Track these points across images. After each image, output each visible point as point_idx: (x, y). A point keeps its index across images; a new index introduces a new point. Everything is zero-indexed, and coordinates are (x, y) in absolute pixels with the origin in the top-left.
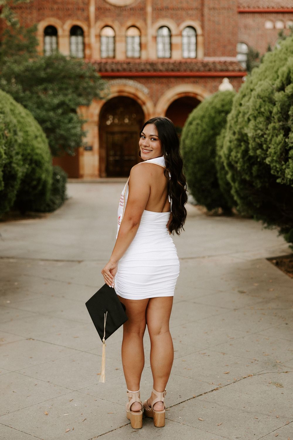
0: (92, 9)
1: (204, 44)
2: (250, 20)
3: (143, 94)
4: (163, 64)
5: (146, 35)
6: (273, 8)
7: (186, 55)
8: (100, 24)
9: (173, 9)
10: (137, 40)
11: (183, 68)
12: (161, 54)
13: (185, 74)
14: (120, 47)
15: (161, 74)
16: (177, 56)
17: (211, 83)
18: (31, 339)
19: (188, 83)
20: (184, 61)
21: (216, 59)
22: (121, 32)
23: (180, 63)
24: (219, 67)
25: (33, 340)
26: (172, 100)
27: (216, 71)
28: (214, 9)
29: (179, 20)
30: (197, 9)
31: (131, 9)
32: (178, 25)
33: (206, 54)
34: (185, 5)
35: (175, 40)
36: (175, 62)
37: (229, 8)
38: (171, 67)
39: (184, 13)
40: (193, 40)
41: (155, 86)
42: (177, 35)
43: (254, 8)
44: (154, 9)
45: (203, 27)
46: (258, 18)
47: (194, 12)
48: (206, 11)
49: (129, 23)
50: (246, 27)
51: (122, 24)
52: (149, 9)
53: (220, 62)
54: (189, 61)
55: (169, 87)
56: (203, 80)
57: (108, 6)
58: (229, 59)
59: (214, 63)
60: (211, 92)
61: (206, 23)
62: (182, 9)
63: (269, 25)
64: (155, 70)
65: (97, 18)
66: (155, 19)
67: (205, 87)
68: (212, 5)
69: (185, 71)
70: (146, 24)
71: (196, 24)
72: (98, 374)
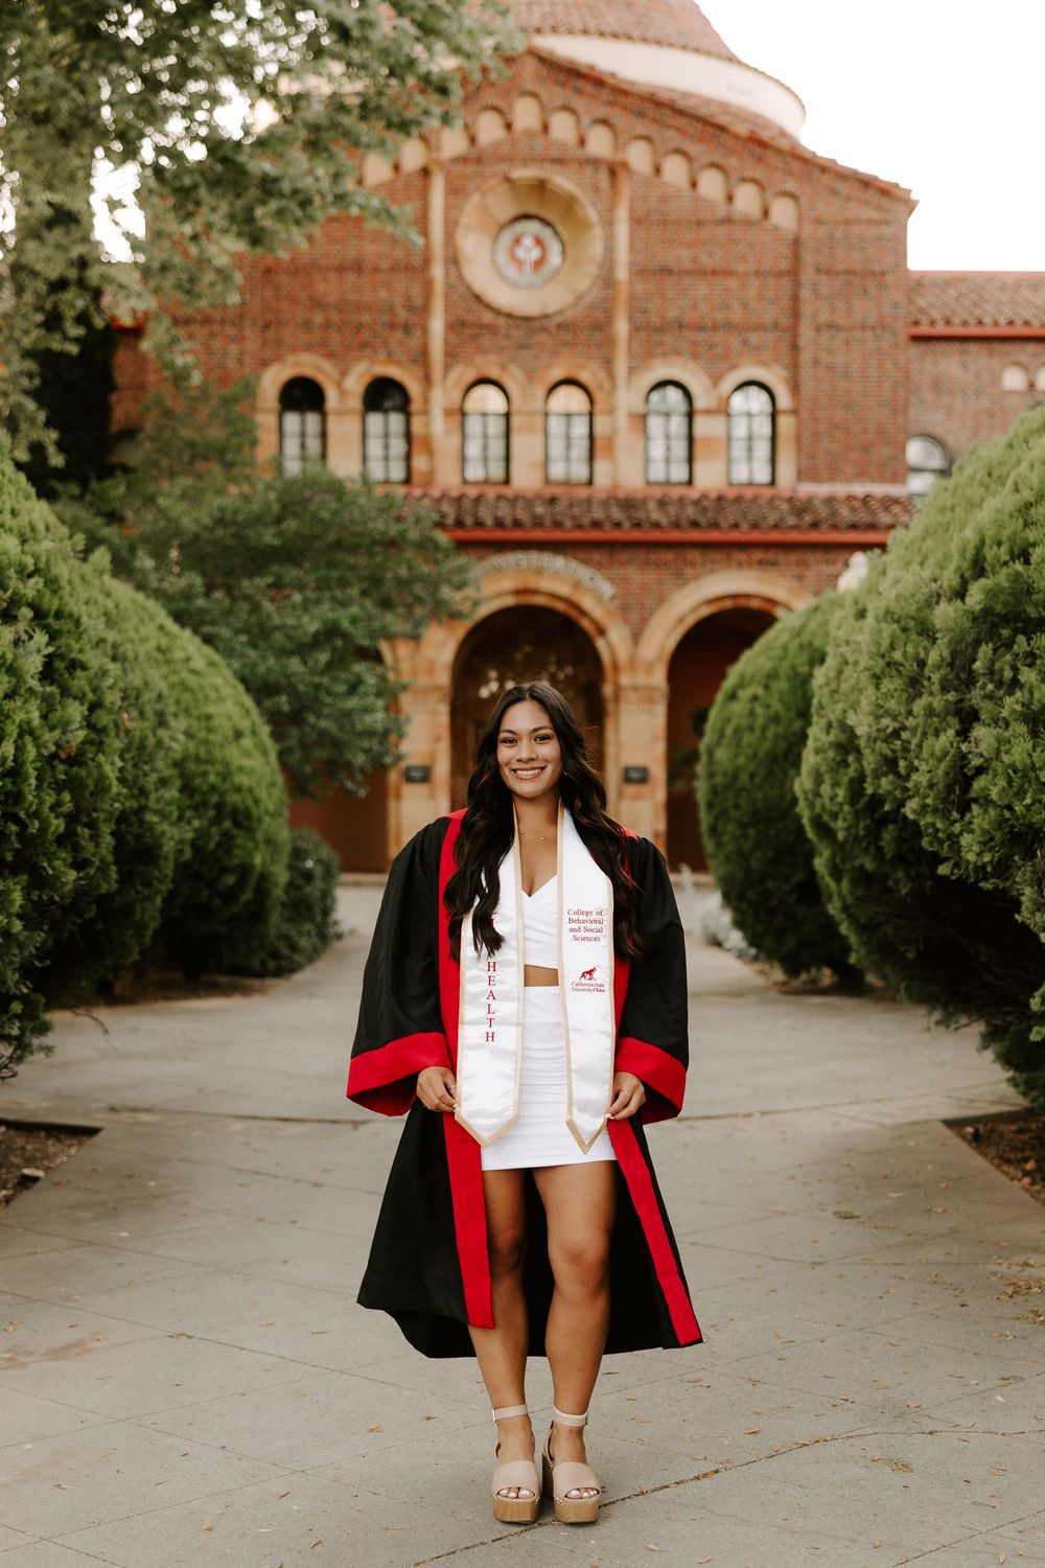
0: (437, 325)
1: (798, 439)
2: (950, 364)
3: (599, 599)
4: (662, 503)
5: (611, 411)
6: (1027, 323)
7: (741, 474)
8: (463, 373)
9: (700, 328)
10: (580, 428)
11: (730, 515)
12: (657, 472)
13: (735, 536)
14: (526, 448)
15: (655, 535)
16: (709, 478)
17: (818, 566)
18: (182, 1335)
19: (740, 565)
20: (731, 493)
21: (840, 489)
22: (528, 398)
23: (721, 499)
24: (845, 513)
25: (189, 1337)
26: (690, 621)
27: (835, 527)
28: (831, 326)
29: (716, 364)
30: (776, 326)
31: (560, 326)
32: (716, 381)
33: (801, 475)
34: (737, 315)
35: (702, 426)
36: (704, 496)
37: (880, 326)
38: (690, 512)
39: (734, 341)
40: (763, 427)
41: (636, 574)
42: (708, 412)
43: (965, 323)
44: (636, 329)
45: (795, 387)
46: (978, 357)
47: (769, 337)
48: (806, 333)
49: (557, 373)
50: (937, 385)
51: (531, 376)
52: (622, 327)
53: (850, 498)
54: (749, 493)
55: (681, 580)
56: (793, 557)
57: (488, 317)
58: (879, 490)
59: (830, 500)
60: (817, 593)
61: (806, 373)
62: (730, 327)
63: (1013, 379)
64: (637, 525)
65: (452, 356)
66: (643, 356)
67: (800, 578)
68: (824, 318)
69: (736, 526)
70: (611, 375)
71: (774, 377)
72: (372, 1430)
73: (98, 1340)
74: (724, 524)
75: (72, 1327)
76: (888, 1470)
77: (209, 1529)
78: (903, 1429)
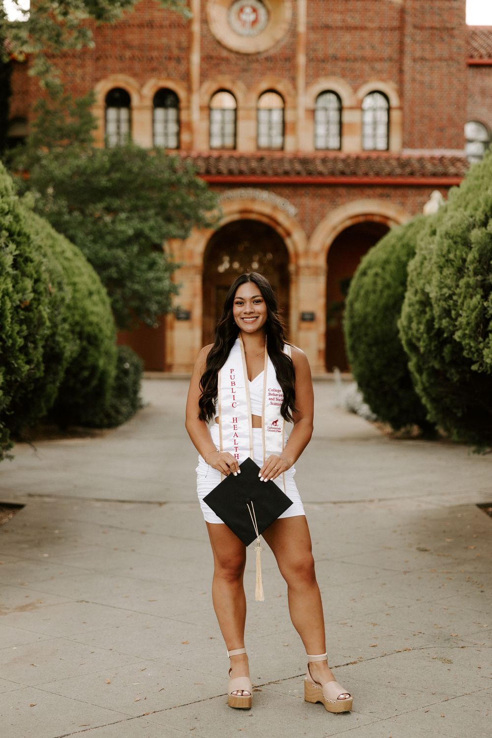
0: (195, 58)
1: (403, 124)
3: (287, 215)
4: (324, 161)
5: (295, 108)
7: (369, 144)
8: (210, 86)
9: (347, 60)
10: (277, 116)
11: (363, 168)
12: (321, 143)
13: (366, 180)
14: (246, 129)
15: (320, 179)
16: (351, 146)
17: (413, 198)
18: (83, 601)
19: (369, 197)
20: (364, 155)
21: (426, 153)
22: (248, 101)
23: (358, 158)
24: (429, 167)
25: (87, 602)
26: (340, 228)
27: (423, 175)
28: (423, 59)
29: (356, 80)
30: (390, 59)
31: (266, 59)
32: (355, 90)
33: (405, 144)
34: (368, 53)
35: (348, 116)
36: (348, 157)
37: (450, 59)
38: (340, 166)
39: (366, 67)
40: (382, 116)
41: (309, 202)
42: (352, 108)
44: (310, 60)
45: (401, 94)
47: (386, 65)
48: (408, 63)
49: (264, 86)
50: (483, 92)
51: (249, 88)
52: (301, 59)
53: (432, 158)
54: (374, 155)
55: (335, 205)
56: (399, 192)
57: (225, 54)
58: (449, 153)
59: (421, 160)
60: (413, 213)
61: (408, 86)
62: (364, 59)
64: (310, 174)
65: (204, 76)
66: (313, 76)
67: (403, 204)
68: (418, 54)
69: (366, 174)
70: (295, 87)
71: (389, 88)
72: (184, 643)
73: (41, 603)
74: (360, 172)
75: (27, 597)
76: (440, 662)
77: (109, 683)
78: (449, 645)
